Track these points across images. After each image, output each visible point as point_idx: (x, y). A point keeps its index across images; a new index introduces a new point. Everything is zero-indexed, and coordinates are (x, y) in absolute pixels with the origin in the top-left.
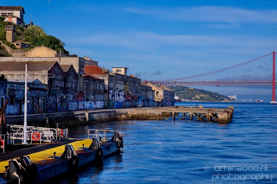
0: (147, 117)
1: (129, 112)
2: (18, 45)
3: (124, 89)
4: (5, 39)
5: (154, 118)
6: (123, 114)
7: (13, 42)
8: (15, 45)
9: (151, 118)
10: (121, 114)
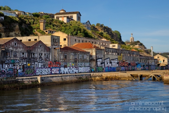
0: (119, 78)
1: (103, 75)
2: (46, 31)
3: (117, 59)
4: (39, 29)
5: (124, 79)
6: (97, 76)
7: (44, 30)
8: (45, 32)
9: (121, 79)
10: (95, 77)
